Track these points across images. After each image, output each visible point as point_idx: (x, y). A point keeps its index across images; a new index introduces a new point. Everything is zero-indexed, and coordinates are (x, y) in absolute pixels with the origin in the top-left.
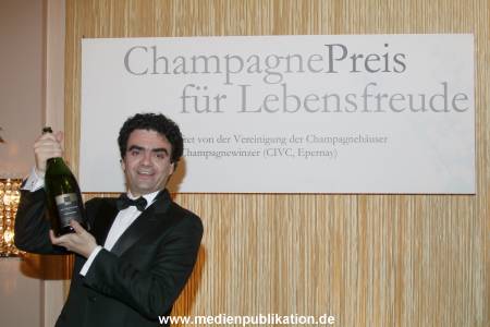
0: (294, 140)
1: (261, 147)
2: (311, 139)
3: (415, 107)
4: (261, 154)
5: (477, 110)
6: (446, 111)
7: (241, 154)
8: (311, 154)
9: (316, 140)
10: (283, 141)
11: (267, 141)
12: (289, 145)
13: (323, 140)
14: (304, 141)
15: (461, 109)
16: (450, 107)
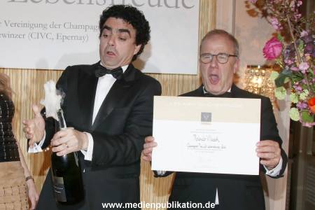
0: (53, 26)
1: (27, 31)
2: (67, 25)
3: (152, 3)
4: (26, 37)
5: (202, 8)
6: (177, 7)
7: (10, 36)
8: (67, 38)
9: (72, 26)
10: (44, 27)
11: (31, 26)
12: (49, 30)
13: (77, 27)
14: (62, 27)
15: (189, 6)
16: (180, 4)
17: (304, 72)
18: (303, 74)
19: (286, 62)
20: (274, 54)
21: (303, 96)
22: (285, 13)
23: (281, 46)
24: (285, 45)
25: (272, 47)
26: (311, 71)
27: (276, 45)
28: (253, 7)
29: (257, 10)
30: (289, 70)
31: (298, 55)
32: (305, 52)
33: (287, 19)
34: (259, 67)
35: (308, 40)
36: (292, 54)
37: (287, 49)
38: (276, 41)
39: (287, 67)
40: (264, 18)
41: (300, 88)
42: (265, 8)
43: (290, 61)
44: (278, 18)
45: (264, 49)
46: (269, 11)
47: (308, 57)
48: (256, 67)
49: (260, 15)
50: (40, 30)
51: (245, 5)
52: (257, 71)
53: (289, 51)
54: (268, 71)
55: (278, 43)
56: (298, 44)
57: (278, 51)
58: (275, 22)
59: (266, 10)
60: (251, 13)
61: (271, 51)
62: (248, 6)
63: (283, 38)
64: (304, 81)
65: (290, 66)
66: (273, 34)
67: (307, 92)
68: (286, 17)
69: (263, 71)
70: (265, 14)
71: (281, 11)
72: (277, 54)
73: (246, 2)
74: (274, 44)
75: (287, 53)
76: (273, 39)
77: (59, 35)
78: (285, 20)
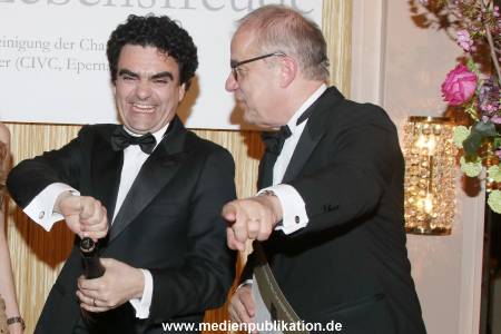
0: (61, 45)
2: (86, 44)
3: (238, 6)
4: (12, 65)
5: (326, 13)
8: (86, 67)
9: (94, 46)
10: (45, 46)
11: (20, 45)
13: (103, 48)
14: (77, 46)
19: (483, 108)
20: (462, 95)
22: (482, 20)
23: (475, 79)
24: (482, 77)
25: (459, 81)
27: (465, 79)
28: (422, 10)
29: (431, 16)
30: (489, 123)
33: (487, 32)
34: (429, 119)
36: (494, 93)
37: (485, 85)
38: (466, 70)
39: (485, 118)
40: (442, 30)
42: (443, 12)
43: (490, 107)
44: (469, 30)
45: (443, 86)
46: (452, 18)
48: (424, 118)
49: (438, 26)
50: (37, 52)
51: (409, 7)
52: (426, 126)
53: (488, 89)
54: (447, 126)
55: (468, 75)
57: (468, 88)
58: (464, 37)
59: (445, 17)
60: (420, 21)
61: (456, 88)
62: (414, 10)
63: (477, 65)
65: (490, 117)
66: (458, 59)
68: (483, 28)
69: (438, 127)
70: (444, 23)
71: (474, 19)
72: (467, 94)
73: (411, 3)
74: (461, 76)
75: (485, 92)
76: (458, 67)
77: (71, 62)
78: (483, 33)
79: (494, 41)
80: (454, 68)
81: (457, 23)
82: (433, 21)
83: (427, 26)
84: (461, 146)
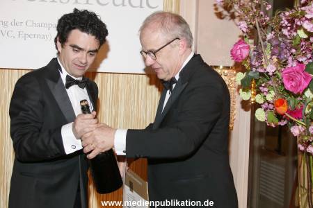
0: (15, 23)
3: (116, 3)
6: (141, 7)
8: (29, 36)
9: (34, 25)
10: (5, 24)
13: (39, 25)
14: (24, 24)
15: (153, 6)
16: (144, 4)
17: (270, 74)
18: (269, 76)
19: (253, 64)
20: (242, 56)
21: (270, 97)
23: (248, 48)
24: (252, 47)
25: (240, 49)
26: (277, 72)
27: (244, 48)
28: (221, 9)
29: (225, 13)
30: (256, 72)
31: (266, 57)
32: (272, 55)
33: (256, 22)
35: (274, 43)
36: (259, 56)
37: (254, 51)
38: (244, 43)
39: (254, 69)
40: (232, 21)
41: (266, 89)
42: (232, 11)
43: (257, 63)
44: (246, 21)
45: (231, 51)
46: (237, 14)
47: (275, 60)
48: (218, 66)
49: (229, 18)
51: (214, 7)
53: (256, 53)
55: (245, 45)
56: (265, 46)
57: (245, 53)
58: (244, 25)
59: (233, 13)
60: (220, 15)
61: (239, 52)
62: (216, 9)
64: (270, 82)
65: (257, 68)
66: (240, 36)
67: (273, 93)
68: (254, 20)
69: (226, 71)
70: (233, 17)
72: (245, 56)
73: (215, 5)
74: (241, 46)
75: (254, 55)
76: (240, 41)
77: (21, 33)
78: (253, 23)
79: (260, 27)
80: (237, 41)
81: (239, 16)
82: (226, 15)
83: (223, 18)
84: (240, 83)
